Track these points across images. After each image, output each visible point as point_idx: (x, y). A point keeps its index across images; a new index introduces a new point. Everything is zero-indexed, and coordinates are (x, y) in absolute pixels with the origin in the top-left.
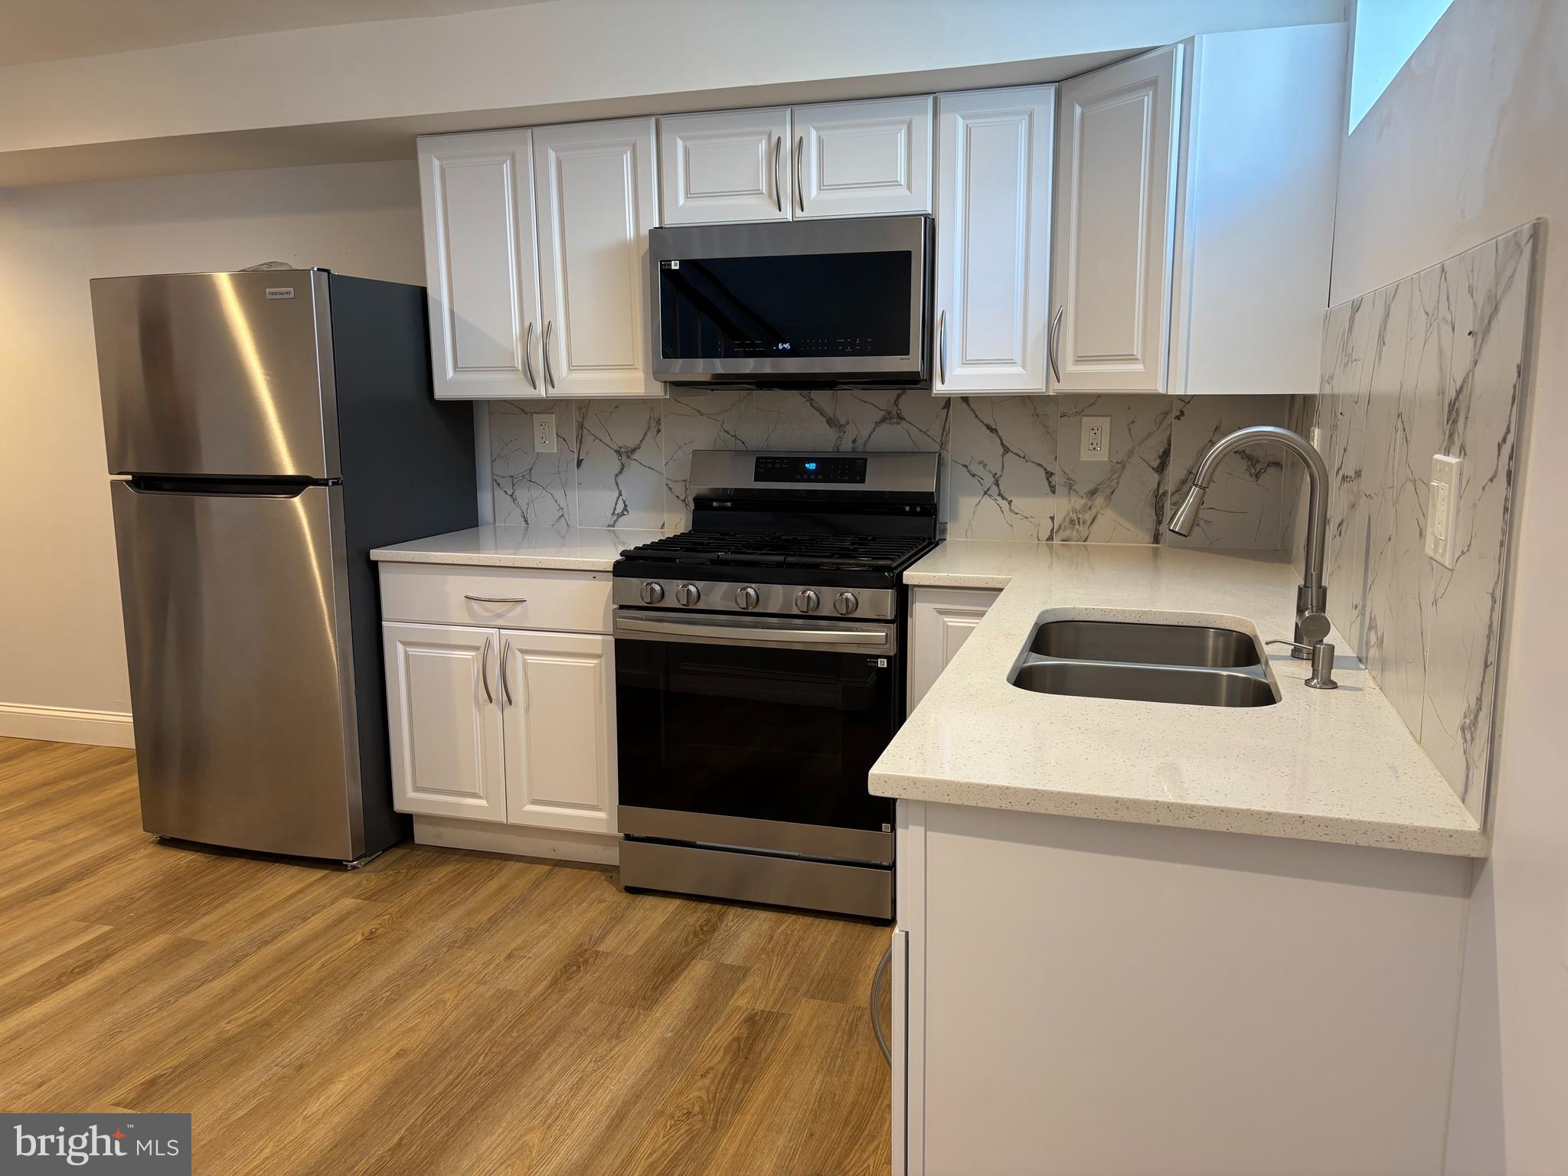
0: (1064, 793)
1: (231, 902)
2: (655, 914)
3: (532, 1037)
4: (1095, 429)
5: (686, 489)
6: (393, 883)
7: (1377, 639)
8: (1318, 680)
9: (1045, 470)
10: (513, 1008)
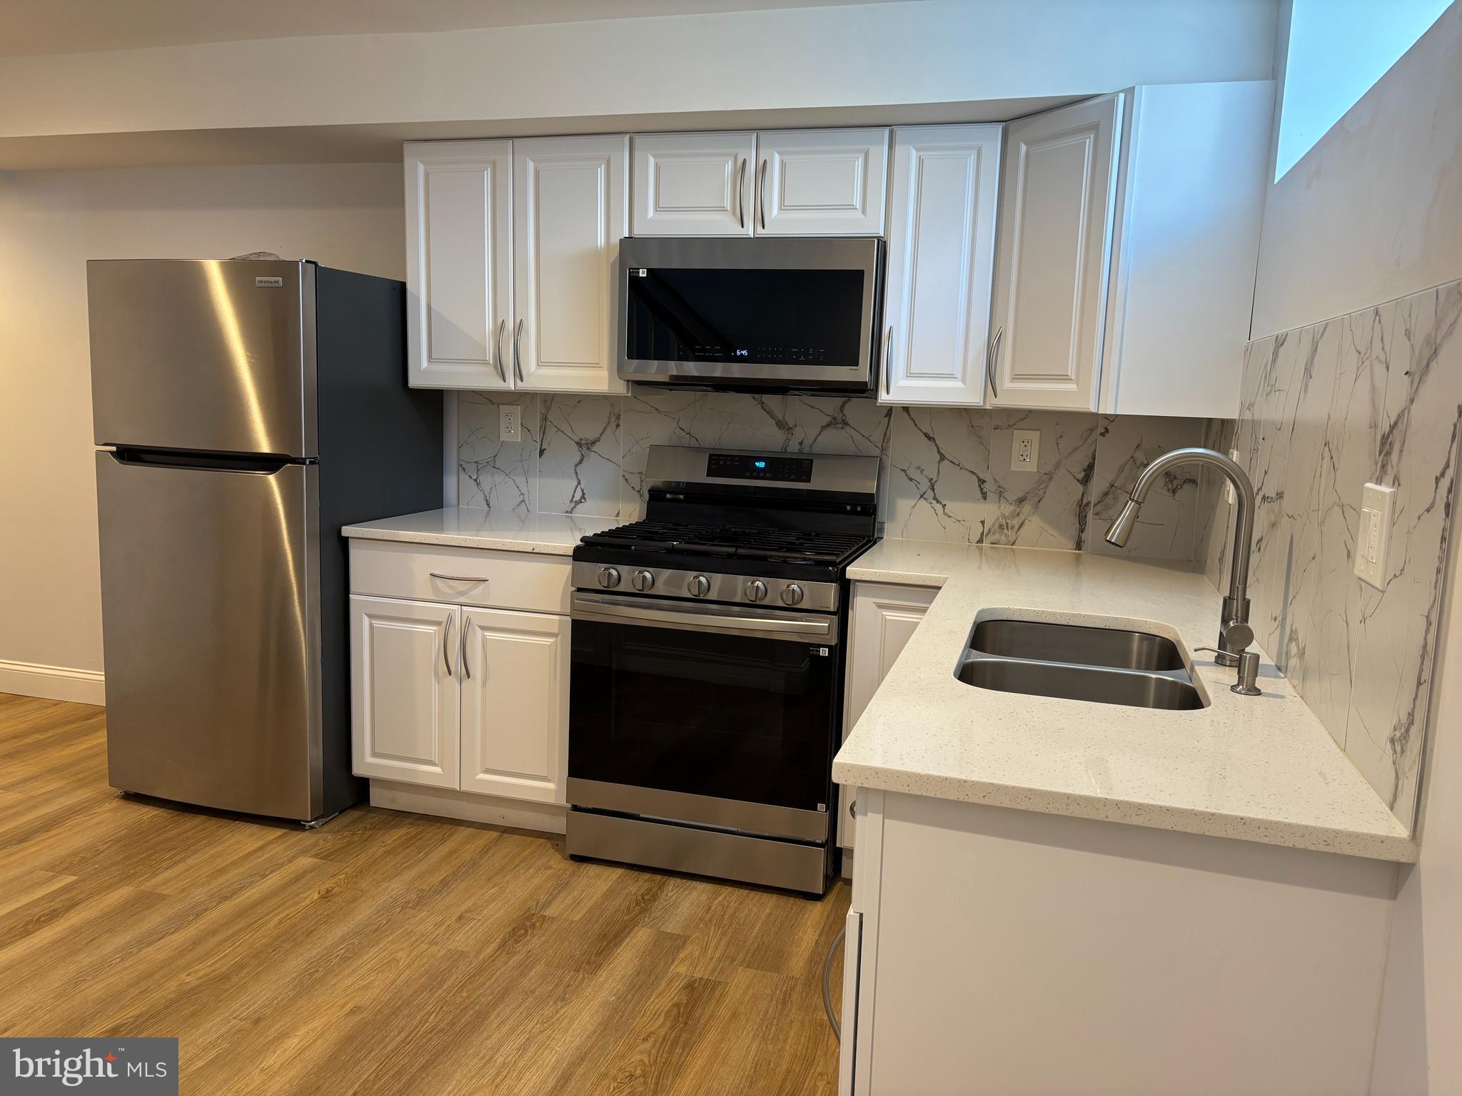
0: (1018, 788)
1: (192, 857)
2: (599, 881)
3: (481, 997)
4: (1026, 442)
5: (642, 481)
6: (349, 844)
7: (1299, 650)
8: (1243, 686)
9: (978, 477)
10: (464, 969)
